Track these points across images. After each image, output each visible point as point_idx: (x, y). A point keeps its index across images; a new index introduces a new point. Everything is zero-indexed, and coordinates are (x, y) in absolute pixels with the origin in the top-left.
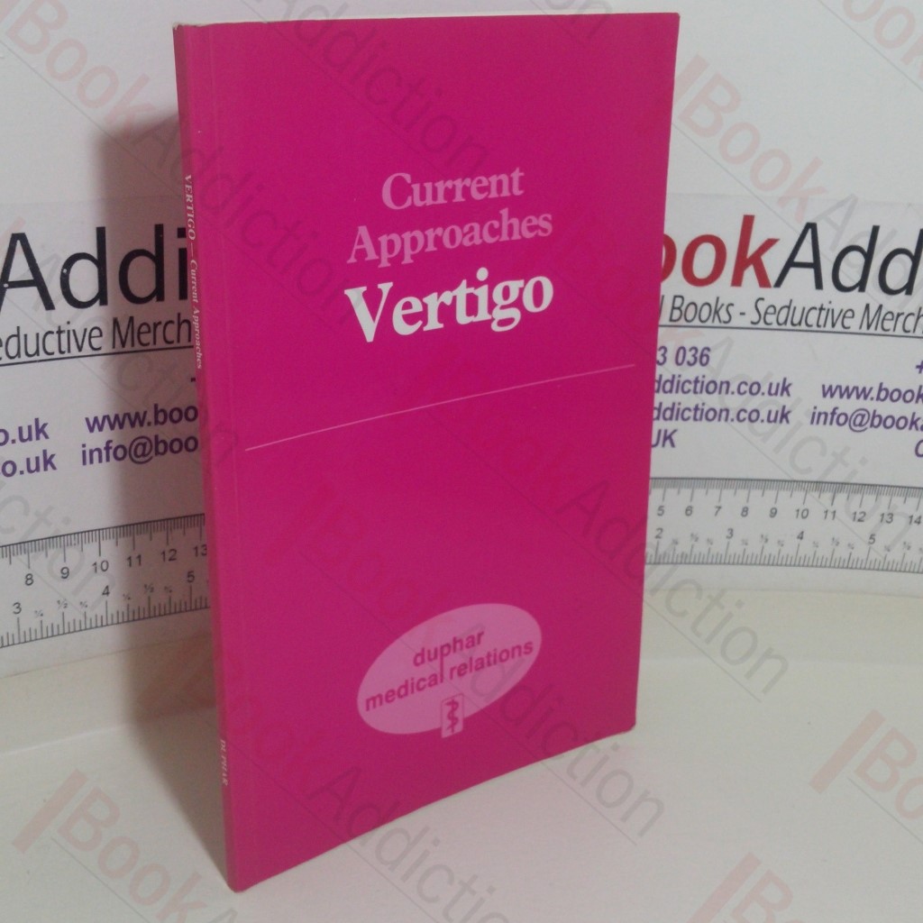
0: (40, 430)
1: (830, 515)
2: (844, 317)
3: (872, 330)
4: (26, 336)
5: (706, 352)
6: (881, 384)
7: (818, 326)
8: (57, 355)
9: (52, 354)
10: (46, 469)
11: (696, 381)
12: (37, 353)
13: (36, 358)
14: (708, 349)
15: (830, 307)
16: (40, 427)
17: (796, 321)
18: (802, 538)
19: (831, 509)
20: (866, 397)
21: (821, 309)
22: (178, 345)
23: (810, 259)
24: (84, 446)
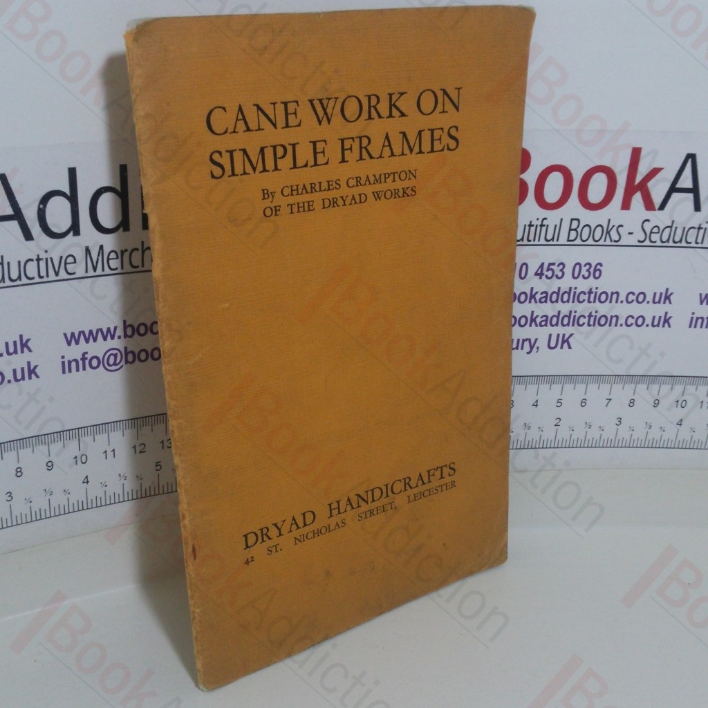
0: (25, 345)
4: (9, 263)
5: (598, 267)
8: (37, 280)
9: (33, 278)
10: (30, 378)
11: (590, 292)
12: (20, 278)
13: (18, 282)
14: (600, 264)
16: (24, 341)
22: (143, 269)
24: (63, 357)
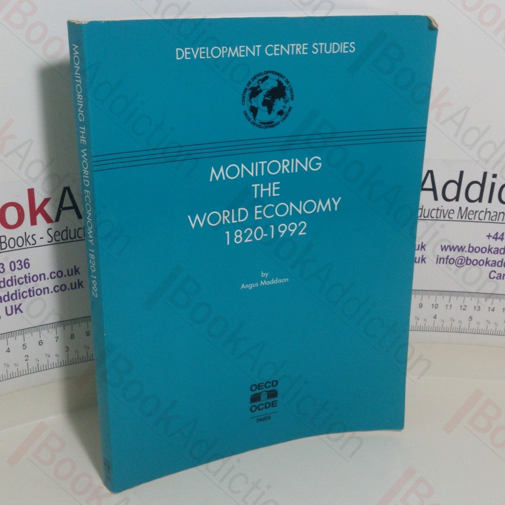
1: (449, 307)
2: (449, 213)
3: (463, 219)
6: (470, 245)
7: (437, 217)
15: (442, 208)
17: (426, 215)
18: (436, 318)
19: (449, 304)
20: (463, 251)
21: (438, 210)
23: (431, 187)
